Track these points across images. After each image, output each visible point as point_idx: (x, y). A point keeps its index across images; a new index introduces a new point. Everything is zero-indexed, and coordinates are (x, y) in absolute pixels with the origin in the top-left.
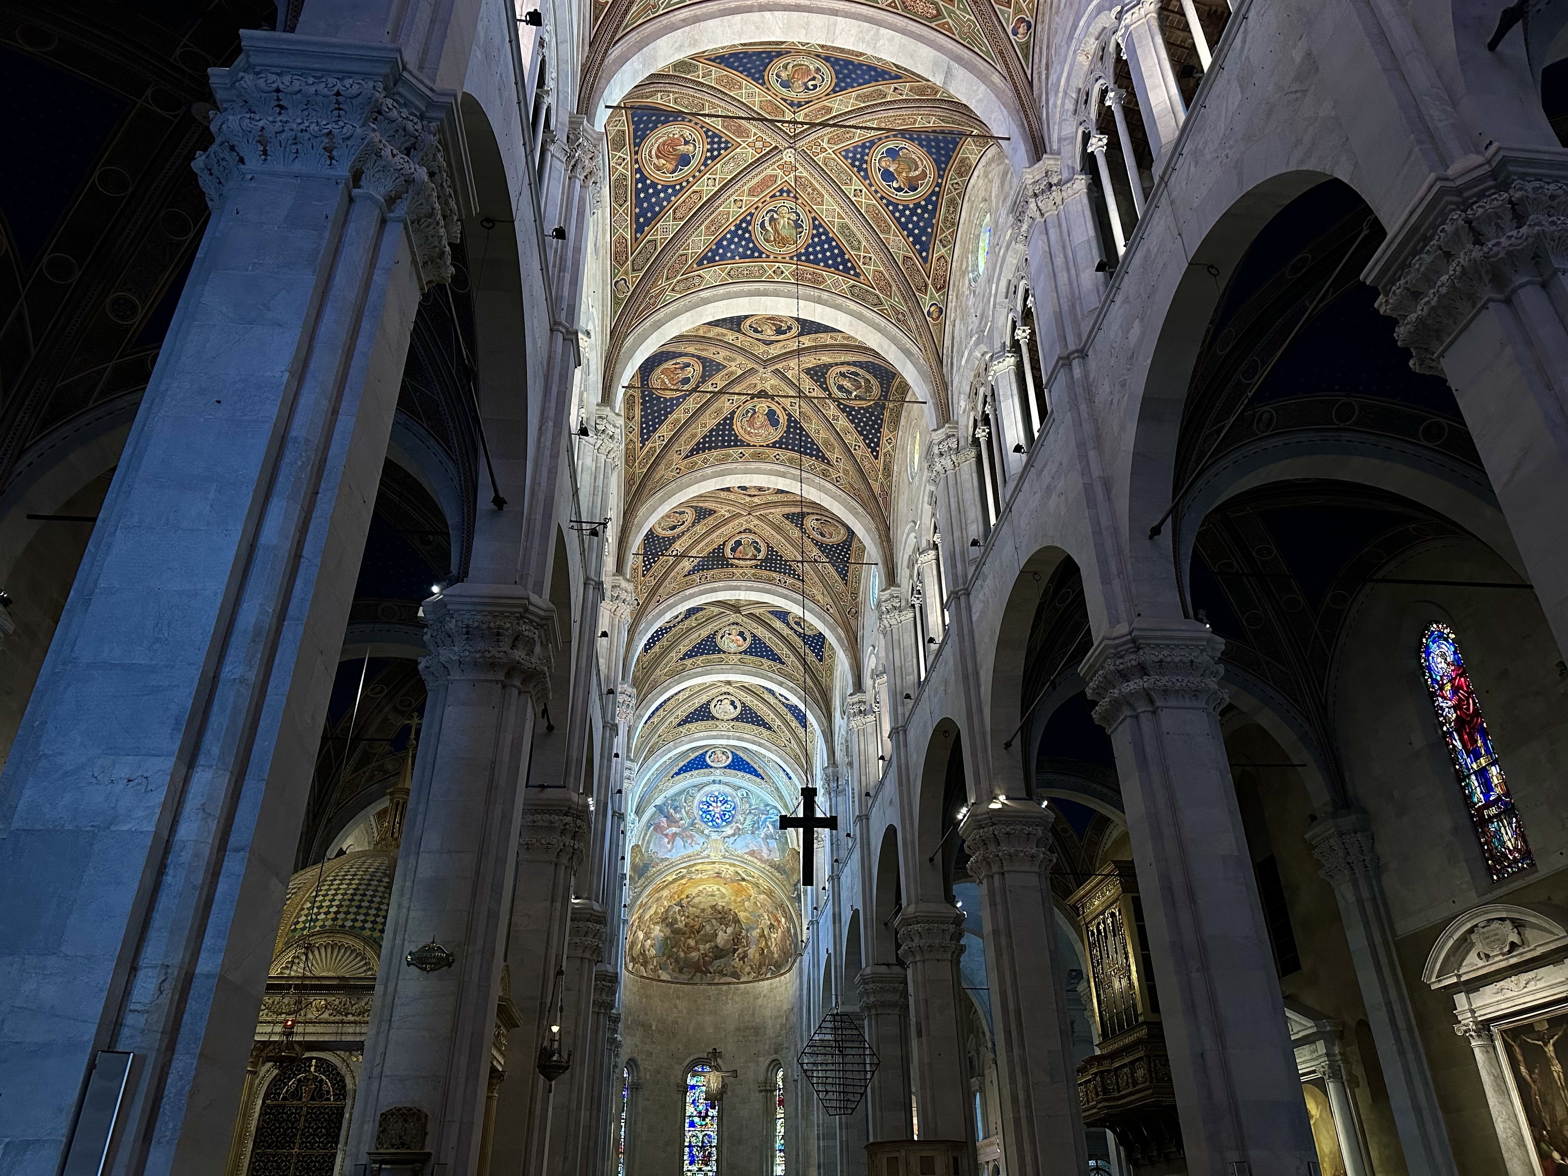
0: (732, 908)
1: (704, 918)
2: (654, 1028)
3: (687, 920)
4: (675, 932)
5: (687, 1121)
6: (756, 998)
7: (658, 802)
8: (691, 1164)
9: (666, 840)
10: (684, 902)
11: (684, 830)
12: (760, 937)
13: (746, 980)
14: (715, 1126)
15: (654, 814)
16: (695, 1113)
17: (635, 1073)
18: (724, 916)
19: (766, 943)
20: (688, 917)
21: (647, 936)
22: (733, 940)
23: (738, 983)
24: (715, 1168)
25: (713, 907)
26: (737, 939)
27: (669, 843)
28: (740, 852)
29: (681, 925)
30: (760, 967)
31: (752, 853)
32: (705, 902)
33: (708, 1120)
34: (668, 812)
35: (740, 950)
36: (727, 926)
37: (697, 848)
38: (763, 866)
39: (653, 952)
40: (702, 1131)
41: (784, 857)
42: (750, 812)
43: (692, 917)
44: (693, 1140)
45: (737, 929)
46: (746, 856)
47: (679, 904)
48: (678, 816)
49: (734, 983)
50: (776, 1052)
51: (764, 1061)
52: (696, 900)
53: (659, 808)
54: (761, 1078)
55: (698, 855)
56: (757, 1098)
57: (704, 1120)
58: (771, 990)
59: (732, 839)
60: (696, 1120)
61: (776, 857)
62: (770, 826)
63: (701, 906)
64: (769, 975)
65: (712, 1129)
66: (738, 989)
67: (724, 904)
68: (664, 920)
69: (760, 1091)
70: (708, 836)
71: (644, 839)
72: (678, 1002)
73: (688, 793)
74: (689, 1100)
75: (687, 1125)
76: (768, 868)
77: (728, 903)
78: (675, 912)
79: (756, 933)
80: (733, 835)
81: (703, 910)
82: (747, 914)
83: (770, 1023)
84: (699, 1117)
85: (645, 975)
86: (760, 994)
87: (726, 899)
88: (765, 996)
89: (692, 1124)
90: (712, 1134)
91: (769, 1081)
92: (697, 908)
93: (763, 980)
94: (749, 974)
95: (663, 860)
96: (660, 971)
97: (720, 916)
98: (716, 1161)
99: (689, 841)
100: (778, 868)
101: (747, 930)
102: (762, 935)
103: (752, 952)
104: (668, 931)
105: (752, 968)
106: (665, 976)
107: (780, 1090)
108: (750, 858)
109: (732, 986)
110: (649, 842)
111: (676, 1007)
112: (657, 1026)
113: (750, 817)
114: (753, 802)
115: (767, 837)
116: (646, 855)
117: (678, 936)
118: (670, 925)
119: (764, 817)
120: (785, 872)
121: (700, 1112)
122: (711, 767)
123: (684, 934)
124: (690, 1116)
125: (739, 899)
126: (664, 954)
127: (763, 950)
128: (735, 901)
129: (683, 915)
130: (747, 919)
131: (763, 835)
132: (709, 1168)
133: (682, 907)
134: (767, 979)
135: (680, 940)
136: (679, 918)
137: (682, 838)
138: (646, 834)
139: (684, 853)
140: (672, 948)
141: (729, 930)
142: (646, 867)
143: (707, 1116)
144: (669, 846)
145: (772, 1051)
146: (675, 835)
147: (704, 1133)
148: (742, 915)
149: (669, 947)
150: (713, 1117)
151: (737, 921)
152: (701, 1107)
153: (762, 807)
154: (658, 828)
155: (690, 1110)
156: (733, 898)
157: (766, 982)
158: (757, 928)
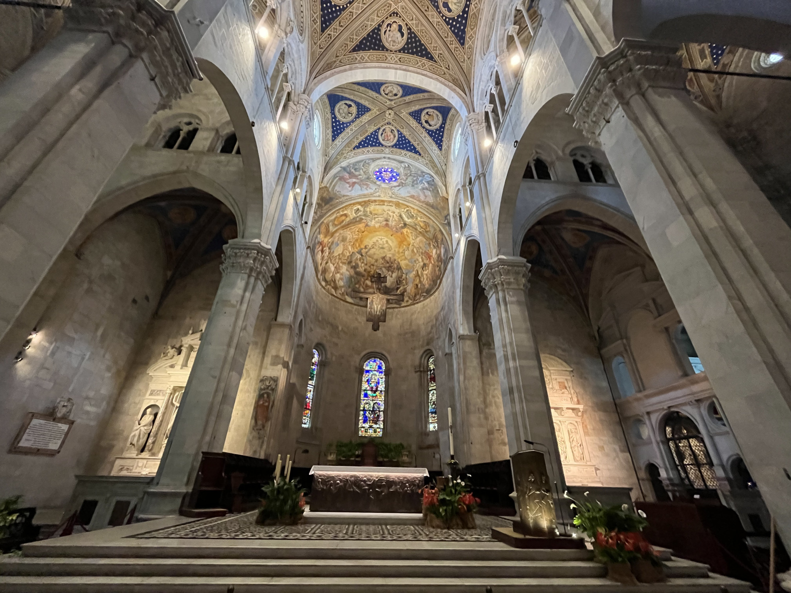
0: (396, 258)
1: (377, 266)
2: (340, 328)
3: (366, 267)
4: (358, 274)
5: (363, 393)
6: (412, 314)
7: (344, 164)
8: (365, 421)
9: (348, 185)
10: (364, 251)
11: (361, 181)
12: (416, 277)
13: (405, 305)
14: (383, 397)
15: (341, 170)
16: (368, 388)
17: (324, 356)
18: (390, 265)
19: (420, 281)
20: (366, 264)
21: (337, 269)
22: (397, 282)
23: (400, 307)
24: (382, 426)
25: (383, 258)
26: (399, 281)
27: (350, 187)
28: (403, 195)
29: (361, 269)
30: (415, 296)
31: (412, 197)
32: (377, 253)
33: (377, 393)
34: (350, 170)
35: (401, 288)
36: (392, 272)
37: (372, 191)
38: (421, 204)
39: (341, 283)
40: (373, 400)
41: (437, 200)
42: (410, 175)
43: (369, 265)
44: (367, 406)
45: (400, 274)
46: (408, 198)
47: (360, 253)
48: (357, 173)
49: (397, 308)
50: (428, 344)
51: (419, 353)
52: (372, 251)
53: (344, 169)
54: (417, 362)
55: (371, 195)
56: (414, 378)
57: (375, 393)
58: (424, 307)
59: (398, 188)
60: (369, 393)
61: (431, 200)
62: (425, 183)
63: (375, 257)
64: (422, 299)
65: (381, 400)
66: (400, 311)
67: (390, 256)
68: (350, 263)
69: (416, 372)
70: (379, 186)
71: (331, 184)
72: (358, 317)
73: (365, 162)
74: (364, 379)
75: (362, 396)
76: (425, 206)
77: (394, 255)
78: (357, 259)
79: (412, 275)
80: (399, 186)
81: (376, 261)
82: (406, 262)
83: (423, 327)
84: (372, 391)
85: (335, 295)
86: (415, 311)
87: (392, 252)
88: (419, 312)
89: (366, 395)
90: (380, 402)
91: (422, 366)
92: (373, 258)
93: (417, 303)
94: (407, 301)
95: (344, 196)
96: (346, 297)
97: (388, 265)
98: (383, 421)
99: (365, 187)
100: (432, 207)
101: (406, 274)
102: (417, 275)
103: (410, 288)
104: (352, 272)
105: (409, 298)
106: (349, 299)
107: (431, 371)
108: (411, 199)
109: (396, 310)
110: (334, 186)
111: (357, 319)
112: (342, 329)
113: (411, 177)
114: (413, 170)
115: (423, 189)
116: (332, 193)
117: (359, 278)
118: (355, 267)
119: (420, 179)
120: (438, 209)
121: (372, 388)
122: (383, 145)
123: (363, 276)
124: (365, 390)
125: (401, 251)
126: (349, 287)
127: (417, 285)
128: (399, 252)
129: (363, 263)
130: (407, 265)
131: (420, 188)
132: (378, 426)
133: (362, 255)
134: (420, 302)
135: (361, 280)
136: (360, 264)
137: (360, 185)
138: (332, 181)
139: (360, 193)
140: (356, 284)
141: (394, 275)
142: (331, 199)
143: (377, 390)
144: (350, 189)
145: (425, 344)
146: (354, 183)
147: (375, 402)
148: (403, 263)
149: (353, 283)
150: (381, 391)
151: (399, 268)
152: (373, 385)
153: (419, 173)
154: (342, 179)
155: (365, 386)
156: (397, 250)
157: (419, 304)
158: (413, 271)
